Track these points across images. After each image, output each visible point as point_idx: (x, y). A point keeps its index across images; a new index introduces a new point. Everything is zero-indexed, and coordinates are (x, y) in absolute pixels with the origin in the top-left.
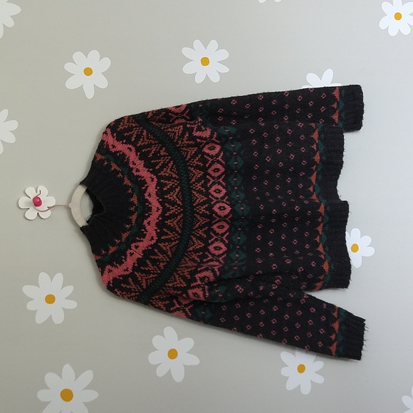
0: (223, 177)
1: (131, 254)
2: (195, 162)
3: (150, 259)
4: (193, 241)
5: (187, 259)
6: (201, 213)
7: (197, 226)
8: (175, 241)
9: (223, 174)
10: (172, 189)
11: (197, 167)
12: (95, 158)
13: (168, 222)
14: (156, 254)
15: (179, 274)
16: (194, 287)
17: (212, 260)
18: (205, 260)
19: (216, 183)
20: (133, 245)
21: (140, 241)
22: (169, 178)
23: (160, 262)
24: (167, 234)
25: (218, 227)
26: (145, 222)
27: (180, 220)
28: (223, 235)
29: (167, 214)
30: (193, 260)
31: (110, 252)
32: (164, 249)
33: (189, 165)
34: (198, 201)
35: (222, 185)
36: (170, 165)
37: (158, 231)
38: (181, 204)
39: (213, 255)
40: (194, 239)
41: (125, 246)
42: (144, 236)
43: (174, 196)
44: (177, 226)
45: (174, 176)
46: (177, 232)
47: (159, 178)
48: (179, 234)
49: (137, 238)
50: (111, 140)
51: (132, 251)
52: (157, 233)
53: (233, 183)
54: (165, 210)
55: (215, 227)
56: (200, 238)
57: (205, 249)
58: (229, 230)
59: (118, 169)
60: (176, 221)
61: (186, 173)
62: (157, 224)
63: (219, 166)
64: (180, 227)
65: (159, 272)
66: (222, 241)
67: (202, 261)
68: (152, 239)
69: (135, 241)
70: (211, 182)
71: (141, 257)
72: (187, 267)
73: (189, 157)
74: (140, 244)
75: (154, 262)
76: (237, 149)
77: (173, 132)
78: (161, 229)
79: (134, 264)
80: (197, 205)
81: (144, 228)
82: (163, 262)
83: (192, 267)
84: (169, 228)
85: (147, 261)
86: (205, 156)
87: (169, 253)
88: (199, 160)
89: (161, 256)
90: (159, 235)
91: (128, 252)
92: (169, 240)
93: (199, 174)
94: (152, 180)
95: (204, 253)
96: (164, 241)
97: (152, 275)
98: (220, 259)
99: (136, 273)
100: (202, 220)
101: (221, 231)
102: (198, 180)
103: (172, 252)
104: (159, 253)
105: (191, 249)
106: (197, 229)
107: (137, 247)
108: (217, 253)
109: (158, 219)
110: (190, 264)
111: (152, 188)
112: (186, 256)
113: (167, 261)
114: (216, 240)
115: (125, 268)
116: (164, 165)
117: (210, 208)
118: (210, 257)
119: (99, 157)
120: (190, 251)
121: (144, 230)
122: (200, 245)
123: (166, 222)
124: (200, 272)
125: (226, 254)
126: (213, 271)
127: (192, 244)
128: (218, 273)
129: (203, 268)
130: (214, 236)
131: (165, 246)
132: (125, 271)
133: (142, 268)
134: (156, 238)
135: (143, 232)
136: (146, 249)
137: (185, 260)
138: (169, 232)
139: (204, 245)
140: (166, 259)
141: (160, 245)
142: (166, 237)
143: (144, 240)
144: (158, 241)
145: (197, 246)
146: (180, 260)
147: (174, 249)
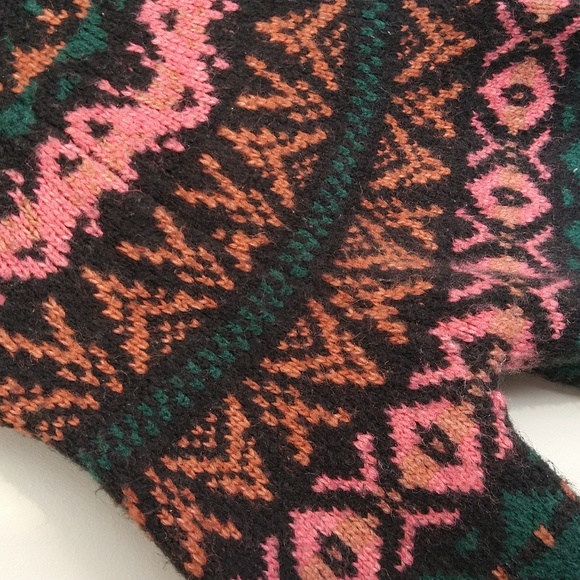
1: (67, 165)
3: (175, 206)
4: (395, 146)
5: (376, 231)
7: (414, 69)
8: (309, 127)
13: (271, 28)
14: (206, 183)
15: (336, 312)
16: (430, 395)
17: (491, 250)
18: (460, 245)
20: (78, 118)
21: (121, 102)
23: (232, 227)
24: (265, 88)
25: (509, 94)
26: (151, 11)
27: (332, 25)
28: (526, 137)
30: (402, 237)
32: (255, 161)
37: (221, 64)
39: (497, 226)
40: (402, 136)
41: (29, 118)
42: (144, 79)
44: (316, 54)
46: (318, 84)
48: (327, 96)
49: (105, 85)
51: (70, 151)
52: (217, 77)
55: (491, 90)
56: (425, 136)
57: (453, 192)
58: (551, 121)
60: (309, 31)
62: (215, 33)
64: (331, 62)
65: (226, 283)
66: (526, 167)
67: (446, 246)
68: (188, 99)
69: (88, 97)
71: (122, 187)
74: (119, 117)
75: (202, 225)
78: (236, 57)
79: (83, 220)
81: (145, 38)
82: (250, 230)
83: (409, 275)
84: (275, 55)
85: (160, 213)
87: (281, 186)
89: (236, 199)
90: (226, 85)
91: (49, 151)
92: (278, 121)
96: (256, 120)
97: (183, 302)
98: (531, 246)
99: (91, 275)
100: (438, 42)
101: (514, 119)
103: (291, 179)
104: (225, 183)
105: (389, 180)
106: (413, 83)
107: (99, 130)
108: (511, 216)
109: (217, 6)
110: (394, 258)
112: (368, 213)
113: (269, 229)
114: (500, 158)
115: (25, 240)
118: (483, 235)
120: (386, 193)
121: (140, 50)
122: (431, 168)
123: (261, 26)
124: (463, 309)
125: (550, 229)
126: (532, 308)
127: (394, 158)
128: (558, 323)
129: (475, 290)
130: (489, 138)
131: (259, 148)
132: (21, 254)
133: (127, 248)
134: (207, 101)
135: (137, 56)
136: (157, 149)
137: (364, 231)
138: (276, 78)
139: (447, 171)
140: (264, 216)
141: (232, 136)
142: (262, 102)
143: (141, 97)
144: (217, 115)
145: (417, 171)
146: (339, 231)
147: (303, 167)
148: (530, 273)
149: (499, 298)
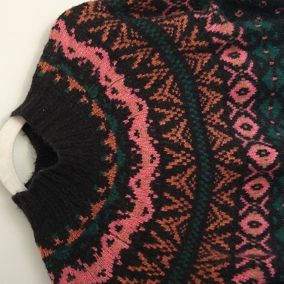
0: (251, 105)
1: (110, 243)
2: (210, 77)
3: (144, 251)
4: (213, 214)
5: (208, 247)
6: (227, 162)
7: (220, 186)
8: (184, 214)
9: (252, 98)
10: (173, 124)
11: (213, 86)
12: (39, 69)
13: (171, 180)
14: (153, 241)
17: (249, 247)
18: (238, 247)
19: (242, 114)
20: (112, 225)
21: (125, 217)
22: (168, 105)
23: (162, 254)
24: (170, 202)
25: (253, 187)
26: (132, 182)
27: (191, 176)
28: (260, 200)
29: (169, 167)
30: (218, 248)
31: (70, 240)
32: (168, 229)
33: (200, 84)
34: (218, 142)
35: (252, 118)
36: (169, 82)
37: (156, 196)
38: (191, 149)
39: (249, 237)
40: (215, 209)
41: (97, 228)
42: (131, 207)
43: (179, 135)
44: (186, 188)
45: (176, 100)
46: (187, 198)
47: (152, 104)
48: (190, 201)
49: (120, 212)
50: (66, 40)
51: (110, 237)
52: (154, 202)
53: (267, 114)
54: (165, 159)
55: (247, 187)
56: (224, 208)
57: (234, 226)
58: (269, 192)
59: (80, 88)
60: (184, 179)
61: (194, 97)
62: (153, 185)
63: (247, 84)
64: (191, 189)
65: (162, 274)
66: (260, 211)
67: (233, 248)
68: (146, 211)
69: (115, 217)
70: (234, 112)
71: (127, 247)
72: (214, 263)
73: (199, 69)
74: (125, 222)
75: (152, 255)
76: (273, 57)
77: (172, 26)
78: (160, 194)
79: (116, 260)
80: (219, 150)
81: (131, 191)
82: (168, 254)
83: (221, 261)
84: (173, 190)
85: (140, 254)
86: (225, 68)
87: (177, 237)
88: (216, 75)
89: (162, 244)
90: (157, 204)
91: (104, 238)
92: (174, 214)
93: (215, 98)
94: (141, 108)
95: (233, 235)
96: (167, 215)
98: (262, 242)
99: (120, 279)
101: (256, 194)
102: (215, 109)
103: (180, 234)
104: (159, 239)
105: (212, 227)
106: (219, 191)
107: (119, 229)
108: (255, 232)
109: (153, 175)
110: (216, 256)
111: (140, 121)
112: (205, 241)
113: (173, 253)
114: (250, 210)
115: (99, 270)
116: (159, 83)
117: (242, 153)
118: (245, 241)
119: (46, 68)
120: (211, 232)
121: (130, 197)
122: (226, 219)
123: (168, 180)
124: (241, 270)
125: (269, 234)
126: (263, 267)
127: (213, 218)
128: (273, 271)
129: (244, 263)
130: (246, 203)
131: (168, 224)
132: (99, 275)
133: (130, 268)
134: (151, 210)
135: (129, 199)
136: (137, 231)
137: (204, 248)
138: (173, 198)
139: (231, 219)
140: (171, 248)
141: (160, 222)
142: (169, 208)
143: (131, 214)
144: (155, 216)
145: (221, 221)
146: (196, 250)
147: (183, 229)
148: (263, 254)
149: (252, 265)
